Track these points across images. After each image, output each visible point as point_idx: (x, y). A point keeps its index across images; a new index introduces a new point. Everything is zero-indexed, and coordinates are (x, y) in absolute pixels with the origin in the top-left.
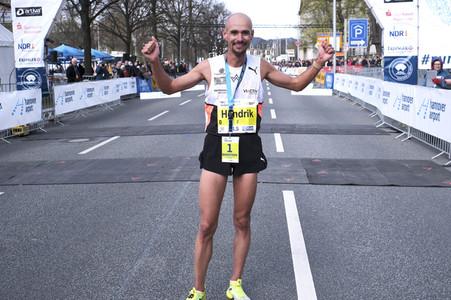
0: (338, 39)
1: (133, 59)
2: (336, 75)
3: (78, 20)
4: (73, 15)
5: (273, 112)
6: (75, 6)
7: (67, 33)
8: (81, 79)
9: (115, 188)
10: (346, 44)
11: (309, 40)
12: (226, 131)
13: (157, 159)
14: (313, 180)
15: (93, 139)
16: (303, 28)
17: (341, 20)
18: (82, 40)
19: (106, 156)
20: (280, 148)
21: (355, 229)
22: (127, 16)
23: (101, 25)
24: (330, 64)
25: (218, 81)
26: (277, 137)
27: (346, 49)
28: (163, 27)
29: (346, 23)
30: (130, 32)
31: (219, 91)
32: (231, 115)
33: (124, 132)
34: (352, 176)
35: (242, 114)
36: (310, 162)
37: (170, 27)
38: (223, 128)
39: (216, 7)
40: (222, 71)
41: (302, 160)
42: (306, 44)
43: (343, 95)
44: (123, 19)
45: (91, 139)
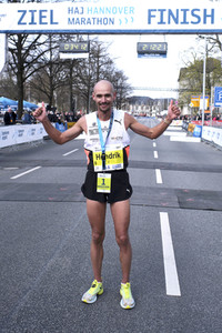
0: (207, 101)
1: (54, 110)
2: (204, 128)
3: (15, 79)
4: (11, 75)
5: (155, 153)
6: (13, 69)
7: (6, 88)
8: (14, 123)
9: (37, 205)
10: (212, 105)
11: (185, 101)
12: (101, 169)
13: (67, 185)
14: (183, 205)
15: (22, 168)
16: (181, 91)
17: (209, 86)
18: (16, 93)
19: (30, 181)
20: (159, 180)
21: (211, 243)
22: (51, 78)
23: (31, 83)
24: (200, 119)
25: (92, 132)
26: (158, 171)
27: (212, 108)
28: (77, 87)
29: (213, 89)
30: (53, 90)
31: (93, 140)
32: (104, 157)
33: (44, 164)
34: (212, 204)
35: (111, 156)
36: (181, 191)
37: (82, 86)
38: (98, 167)
39: (117, 73)
40: (94, 124)
41: (176, 190)
42: (183, 103)
43: (208, 142)
44: (48, 80)
45: (20, 168)
